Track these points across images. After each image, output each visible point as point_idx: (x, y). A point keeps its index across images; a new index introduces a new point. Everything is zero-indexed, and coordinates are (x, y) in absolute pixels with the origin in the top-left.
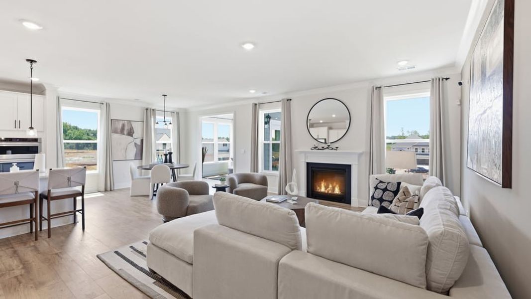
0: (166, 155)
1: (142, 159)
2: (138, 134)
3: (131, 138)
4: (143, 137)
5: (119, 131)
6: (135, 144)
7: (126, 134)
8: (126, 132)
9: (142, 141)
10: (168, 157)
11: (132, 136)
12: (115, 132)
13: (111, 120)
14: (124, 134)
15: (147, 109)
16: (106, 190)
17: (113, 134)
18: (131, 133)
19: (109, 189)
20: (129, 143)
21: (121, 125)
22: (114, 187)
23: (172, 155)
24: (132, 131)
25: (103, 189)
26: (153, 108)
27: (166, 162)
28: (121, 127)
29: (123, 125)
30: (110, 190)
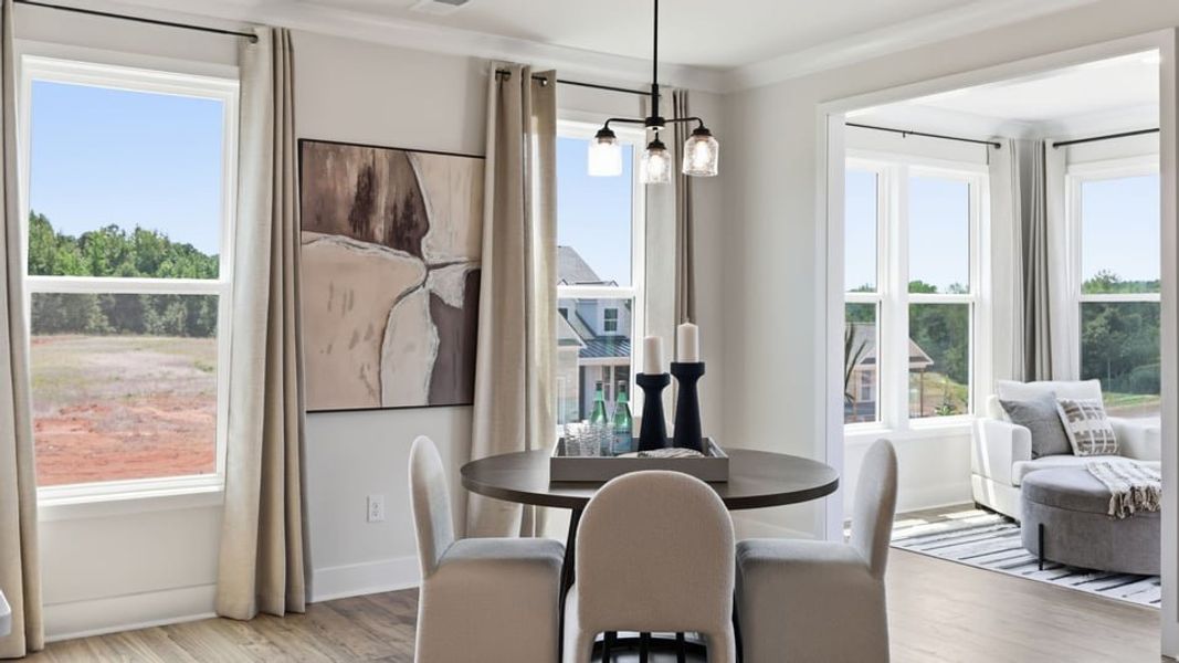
0: (652, 384)
1: (469, 401)
2: (448, 234)
3: (416, 261)
4: (479, 260)
5: (342, 214)
6: (434, 300)
7: (379, 235)
8: (380, 227)
9: (473, 280)
10: (669, 396)
11: (416, 251)
12: (320, 221)
13: (301, 141)
14: (370, 238)
15: (503, 75)
16: (262, 611)
17: (307, 235)
18: (407, 232)
19: (279, 605)
20: (400, 298)
21: (353, 179)
22: (308, 592)
23: (701, 385)
24: (416, 217)
25: (243, 602)
26: (540, 64)
27: (652, 434)
28: (354, 190)
29: (368, 180)
30: (290, 611)
